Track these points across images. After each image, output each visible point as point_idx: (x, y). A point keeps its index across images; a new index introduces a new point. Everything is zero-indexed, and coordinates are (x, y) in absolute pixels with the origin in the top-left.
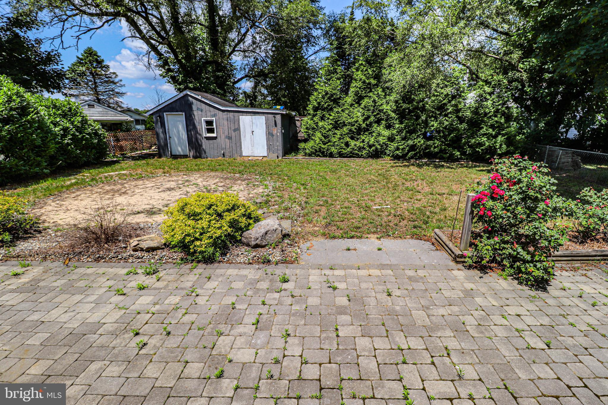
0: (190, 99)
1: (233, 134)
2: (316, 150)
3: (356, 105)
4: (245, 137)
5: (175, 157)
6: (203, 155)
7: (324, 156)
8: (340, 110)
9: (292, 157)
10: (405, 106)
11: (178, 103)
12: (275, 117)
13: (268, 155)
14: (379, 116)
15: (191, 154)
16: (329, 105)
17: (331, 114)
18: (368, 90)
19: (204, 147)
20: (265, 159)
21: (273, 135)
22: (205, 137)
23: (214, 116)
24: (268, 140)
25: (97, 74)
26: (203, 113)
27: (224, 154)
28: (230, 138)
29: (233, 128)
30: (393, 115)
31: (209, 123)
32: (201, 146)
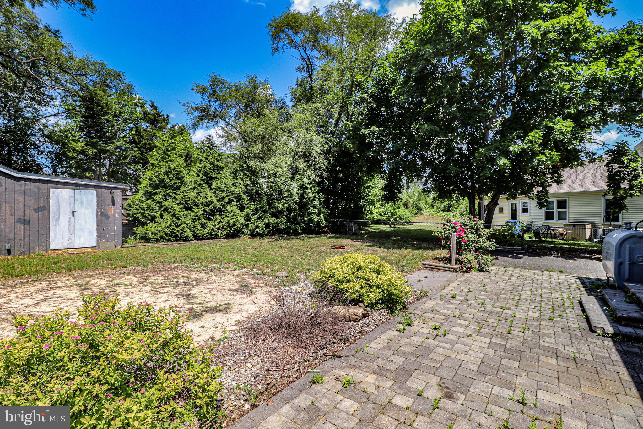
1: (36, 216)
7: (177, 240)
12: (112, 193)
13: (98, 244)
21: (107, 217)
24: (99, 223)
27: (9, 250)
28: (26, 222)
29: (34, 207)
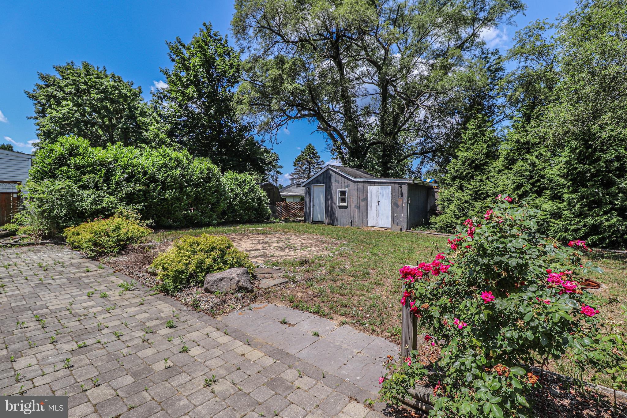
0: (331, 172)
1: (361, 204)
2: (447, 225)
3: (506, 171)
4: (371, 207)
5: (314, 222)
6: (335, 223)
8: (484, 178)
9: (418, 231)
10: (580, 167)
11: (322, 176)
12: (401, 187)
13: (391, 226)
14: (539, 183)
15: (326, 222)
16: (469, 173)
17: (472, 183)
18: (524, 151)
19: (337, 215)
20: (388, 230)
21: (398, 206)
22: (339, 206)
23: (347, 186)
24: (393, 211)
25: (312, 163)
26: (339, 185)
27: (351, 223)
28: (358, 207)
29: (362, 198)
30: (562, 181)
31: (343, 193)
32: (334, 214)
